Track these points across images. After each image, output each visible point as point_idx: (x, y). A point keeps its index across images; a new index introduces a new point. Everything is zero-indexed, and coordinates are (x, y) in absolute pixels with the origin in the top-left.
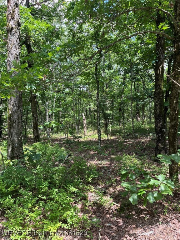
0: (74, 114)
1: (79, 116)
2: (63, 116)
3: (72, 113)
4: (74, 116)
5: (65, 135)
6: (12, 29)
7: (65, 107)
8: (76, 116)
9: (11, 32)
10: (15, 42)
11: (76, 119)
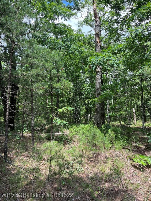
0: (127, 109)
1: (130, 110)
2: (118, 110)
3: (125, 108)
4: (126, 110)
5: (120, 123)
6: (99, 72)
7: (119, 103)
8: (128, 110)
9: (98, 73)
10: (99, 77)
11: (128, 112)
